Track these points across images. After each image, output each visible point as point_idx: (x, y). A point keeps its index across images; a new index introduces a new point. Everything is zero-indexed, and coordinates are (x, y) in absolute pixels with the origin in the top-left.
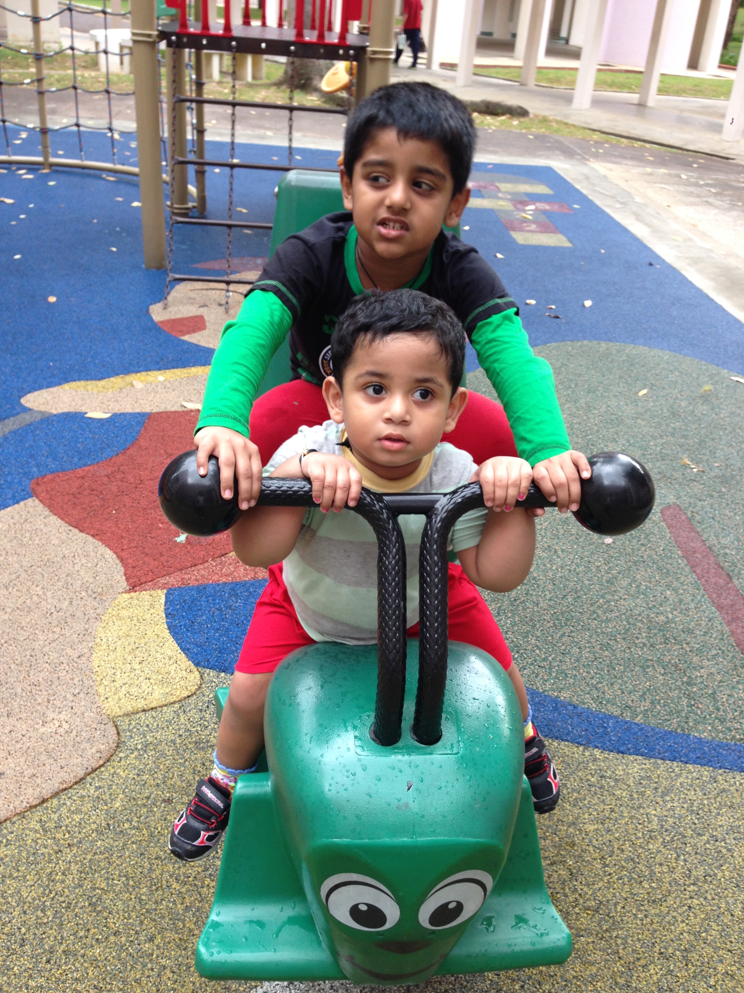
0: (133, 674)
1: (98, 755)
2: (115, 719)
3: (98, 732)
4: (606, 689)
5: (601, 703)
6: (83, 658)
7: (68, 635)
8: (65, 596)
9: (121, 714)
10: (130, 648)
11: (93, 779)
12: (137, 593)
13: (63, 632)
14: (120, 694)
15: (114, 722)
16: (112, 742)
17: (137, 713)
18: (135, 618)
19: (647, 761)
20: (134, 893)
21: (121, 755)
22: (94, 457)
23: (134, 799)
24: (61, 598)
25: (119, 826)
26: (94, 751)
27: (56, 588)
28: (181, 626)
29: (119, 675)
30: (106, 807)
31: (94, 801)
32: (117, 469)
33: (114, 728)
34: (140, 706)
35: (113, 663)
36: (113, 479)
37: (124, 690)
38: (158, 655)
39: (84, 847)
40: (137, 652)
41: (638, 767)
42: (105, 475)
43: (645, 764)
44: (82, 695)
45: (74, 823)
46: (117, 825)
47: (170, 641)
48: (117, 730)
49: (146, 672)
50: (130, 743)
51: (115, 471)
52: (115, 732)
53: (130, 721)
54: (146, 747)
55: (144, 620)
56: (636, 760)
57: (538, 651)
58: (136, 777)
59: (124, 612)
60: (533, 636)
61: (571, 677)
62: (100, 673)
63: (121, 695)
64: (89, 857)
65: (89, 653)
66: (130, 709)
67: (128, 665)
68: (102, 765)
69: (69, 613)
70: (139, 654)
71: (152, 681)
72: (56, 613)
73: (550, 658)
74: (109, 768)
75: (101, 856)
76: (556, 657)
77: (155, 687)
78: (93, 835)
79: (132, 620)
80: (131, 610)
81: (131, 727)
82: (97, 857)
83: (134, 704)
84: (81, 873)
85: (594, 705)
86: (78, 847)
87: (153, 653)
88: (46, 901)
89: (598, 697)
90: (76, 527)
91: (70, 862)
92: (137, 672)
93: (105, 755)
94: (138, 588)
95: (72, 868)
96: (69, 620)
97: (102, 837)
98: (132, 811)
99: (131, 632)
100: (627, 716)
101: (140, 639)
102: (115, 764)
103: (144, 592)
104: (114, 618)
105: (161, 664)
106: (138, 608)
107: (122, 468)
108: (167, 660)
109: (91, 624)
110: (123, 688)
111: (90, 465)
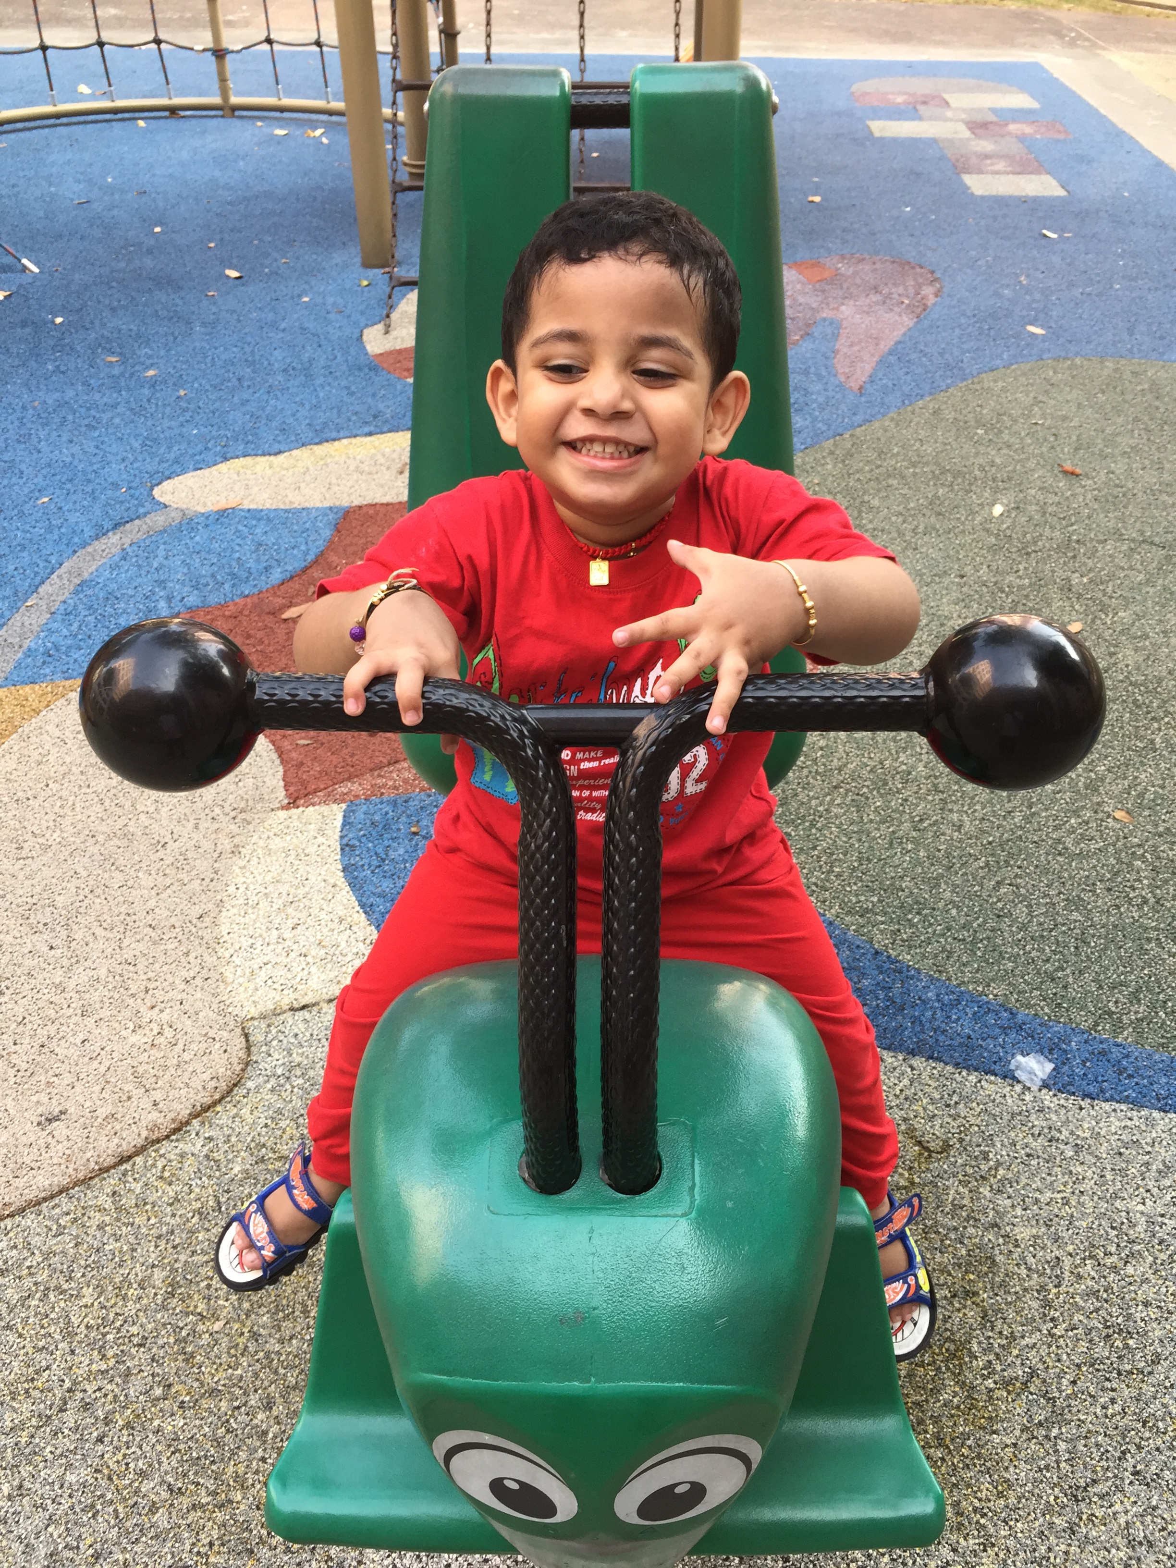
0: (280, 947)
1: (213, 1083)
2: (245, 1024)
3: (218, 1045)
4: (1071, 980)
5: (1059, 1005)
8: (188, 814)
9: (256, 1015)
10: (280, 902)
11: (203, 1124)
12: (301, 809)
13: (180, 875)
14: (257, 980)
15: (243, 1028)
16: (236, 1062)
17: (281, 1012)
19: (1135, 1113)
21: (250, 1084)
22: (255, 582)
23: (263, 1160)
24: (183, 818)
26: (206, 1076)
28: (363, 866)
29: (260, 948)
30: (217, 1173)
31: (200, 1162)
33: (242, 1038)
34: (286, 1001)
35: (251, 928)
37: (263, 975)
38: (323, 915)
39: (177, 1240)
40: (290, 910)
41: (1117, 1123)
43: (1131, 1119)
44: (198, 982)
45: (166, 1199)
47: (344, 892)
48: (247, 1041)
49: (302, 943)
50: (266, 1065)
52: (244, 1044)
53: (269, 1026)
54: (290, 1071)
55: (306, 855)
56: (1114, 1110)
57: (954, 912)
58: (269, 1122)
59: (277, 840)
60: (946, 883)
61: (1009, 959)
62: (229, 945)
63: (259, 981)
64: (183, 1258)
65: (217, 912)
66: (270, 1006)
67: (275, 932)
68: (220, 1101)
69: (193, 842)
70: (294, 913)
71: (309, 959)
72: (171, 843)
73: (975, 925)
74: (229, 1106)
76: (985, 922)
77: (313, 969)
78: (194, 1220)
79: (287, 856)
80: (288, 838)
81: (270, 1037)
83: (278, 998)
85: (1047, 1010)
86: (169, 1241)
87: (315, 911)
89: (1055, 994)
91: (153, 1266)
92: (288, 943)
93: (225, 1085)
94: (302, 801)
95: (155, 1276)
96: (191, 855)
99: (284, 876)
100: (1105, 1030)
101: (297, 888)
102: (239, 1099)
103: (311, 808)
104: (261, 852)
105: (325, 931)
106: (299, 835)
108: (335, 925)
109: (224, 862)
110: (264, 970)
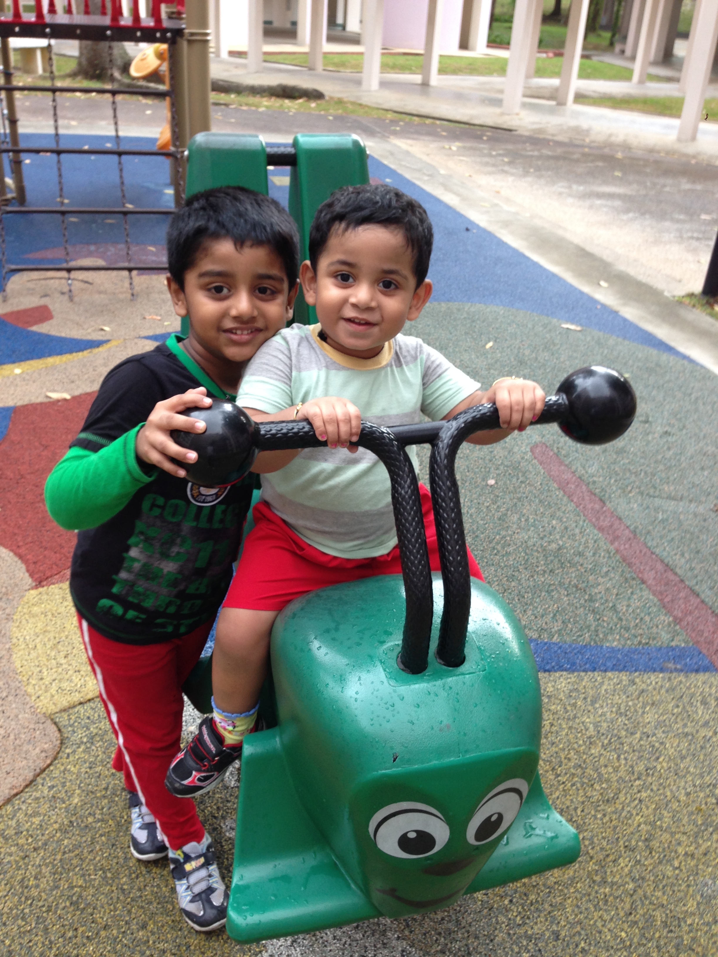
0: (60, 669)
1: (44, 754)
2: (52, 717)
3: (38, 732)
9: (58, 710)
11: (44, 779)
12: (45, 588)
14: (52, 691)
15: (52, 720)
16: (54, 740)
17: (74, 706)
18: (49, 614)
20: (114, 885)
21: (68, 751)
23: (92, 792)
25: (82, 821)
26: (38, 750)
29: (46, 672)
30: (64, 805)
31: (50, 801)
33: (53, 726)
34: (76, 699)
35: (36, 661)
39: (51, 848)
40: (59, 647)
44: (10, 698)
45: (34, 826)
46: (80, 821)
48: (57, 727)
49: (74, 665)
50: (75, 738)
52: (55, 729)
53: (69, 715)
54: (92, 739)
55: (59, 614)
58: (88, 770)
59: (36, 607)
62: (24, 673)
66: (65, 704)
67: (53, 661)
68: (51, 764)
71: (82, 673)
74: (58, 766)
75: (71, 855)
78: (58, 835)
79: (46, 616)
80: (43, 605)
81: (72, 722)
82: (66, 856)
83: (69, 699)
84: (54, 874)
86: (45, 850)
88: (23, 909)
91: (40, 865)
92: (64, 666)
93: (51, 754)
94: (45, 583)
95: (43, 871)
97: (67, 836)
98: (92, 805)
99: (49, 628)
102: (64, 760)
103: (53, 586)
104: (27, 616)
110: (54, 684)
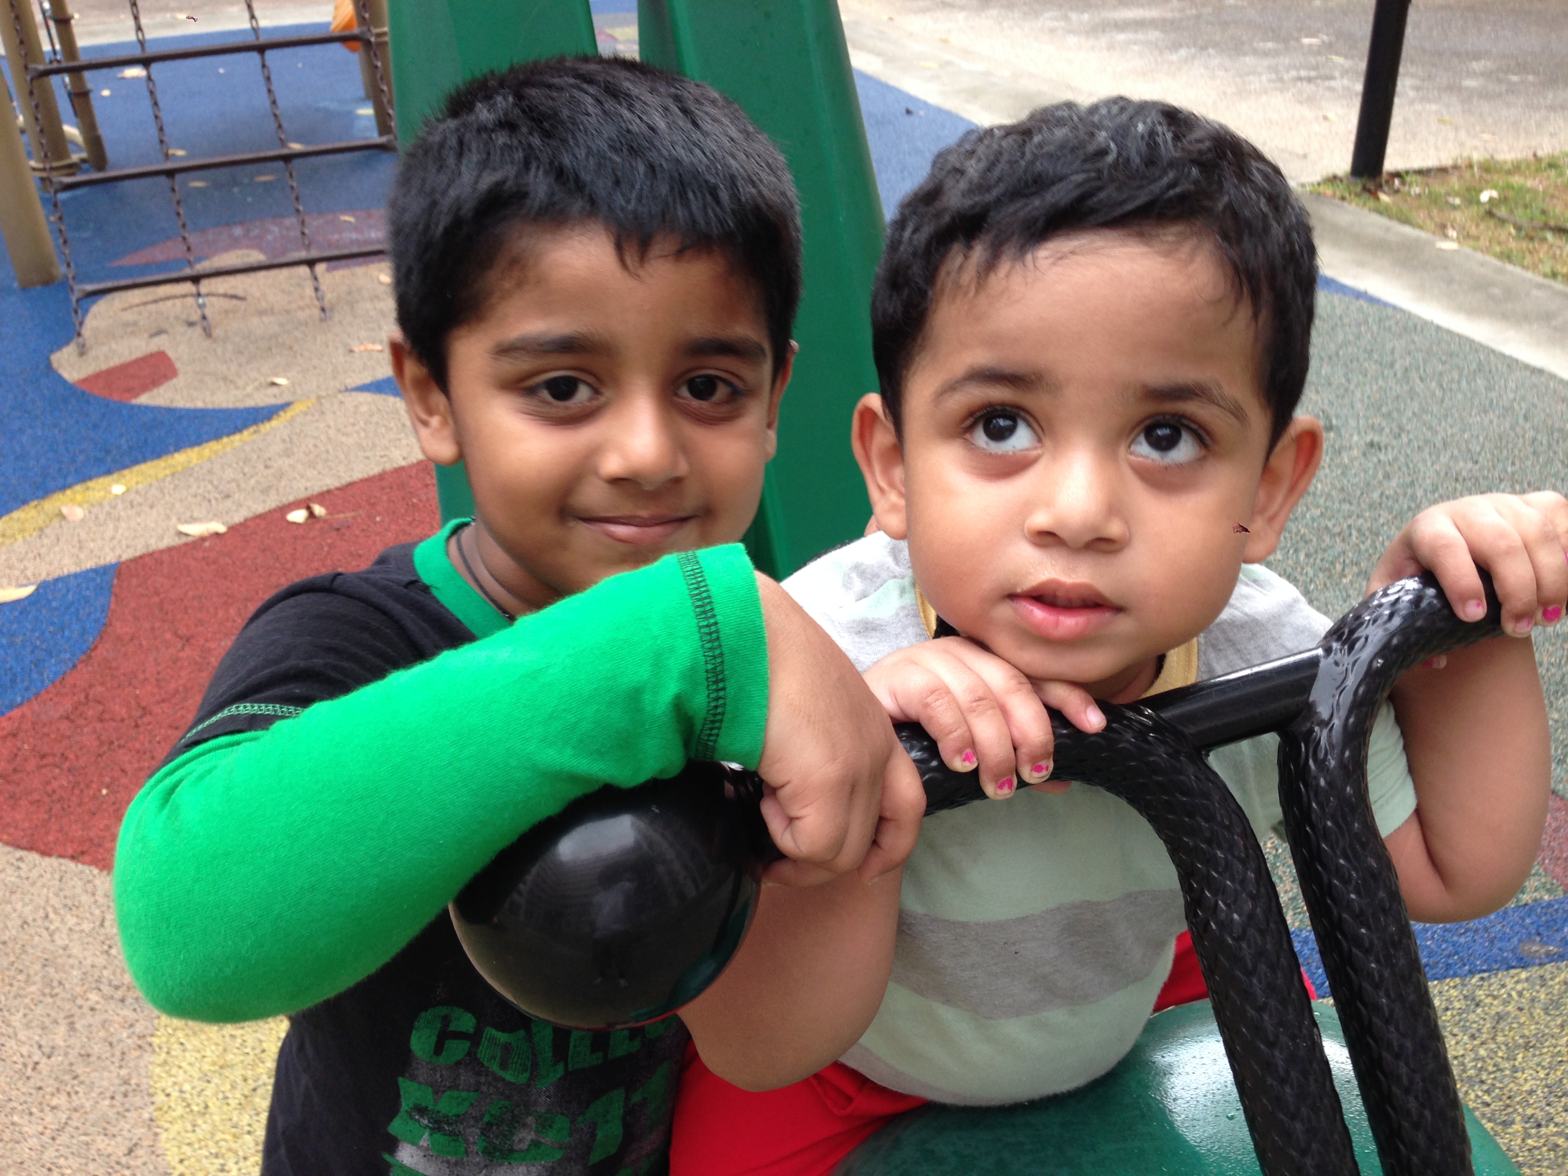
6: (140, 1152)
7: (88, 1105)
8: (53, 1014)
13: (76, 1102)
22: (26, 684)
24: (47, 1021)
27: (27, 1001)
32: (82, 697)
36: (81, 722)
42: (61, 718)
51: (79, 703)
65: (151, 1136)
69: (77, 1051)
72: (44, 1060)
90: (30, 848)
96: (80, 1070)
107: (92, 692)
109: (132, 1064)
111: (21, 704)
